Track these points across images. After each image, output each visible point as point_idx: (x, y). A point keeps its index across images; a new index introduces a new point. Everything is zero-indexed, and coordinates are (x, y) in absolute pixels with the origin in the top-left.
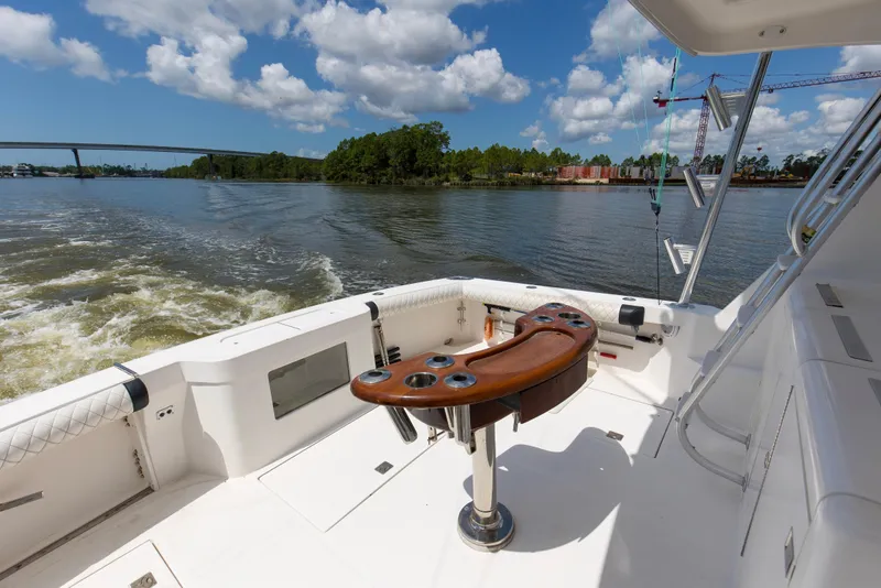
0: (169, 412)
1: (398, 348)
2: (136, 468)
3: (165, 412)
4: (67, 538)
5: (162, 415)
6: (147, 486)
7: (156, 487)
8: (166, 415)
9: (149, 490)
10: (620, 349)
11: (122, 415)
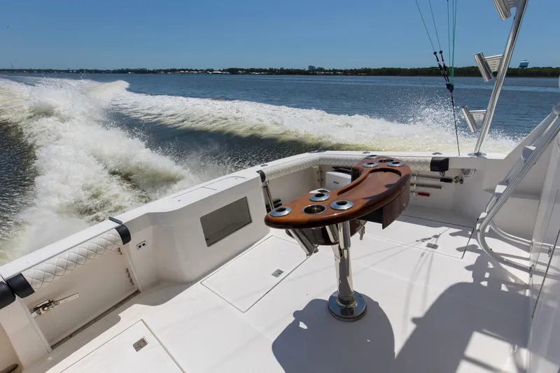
0: (144, 245)
1: (280, 200)
2: (129, 280)
3: (141, 245)
4: (95, 320)
5: (140, 247)
6: (136, 290)
7: (141, 290)
8: (142, 246)
9: (137, 292)
10: (434, 189)
11: (117, 247)
